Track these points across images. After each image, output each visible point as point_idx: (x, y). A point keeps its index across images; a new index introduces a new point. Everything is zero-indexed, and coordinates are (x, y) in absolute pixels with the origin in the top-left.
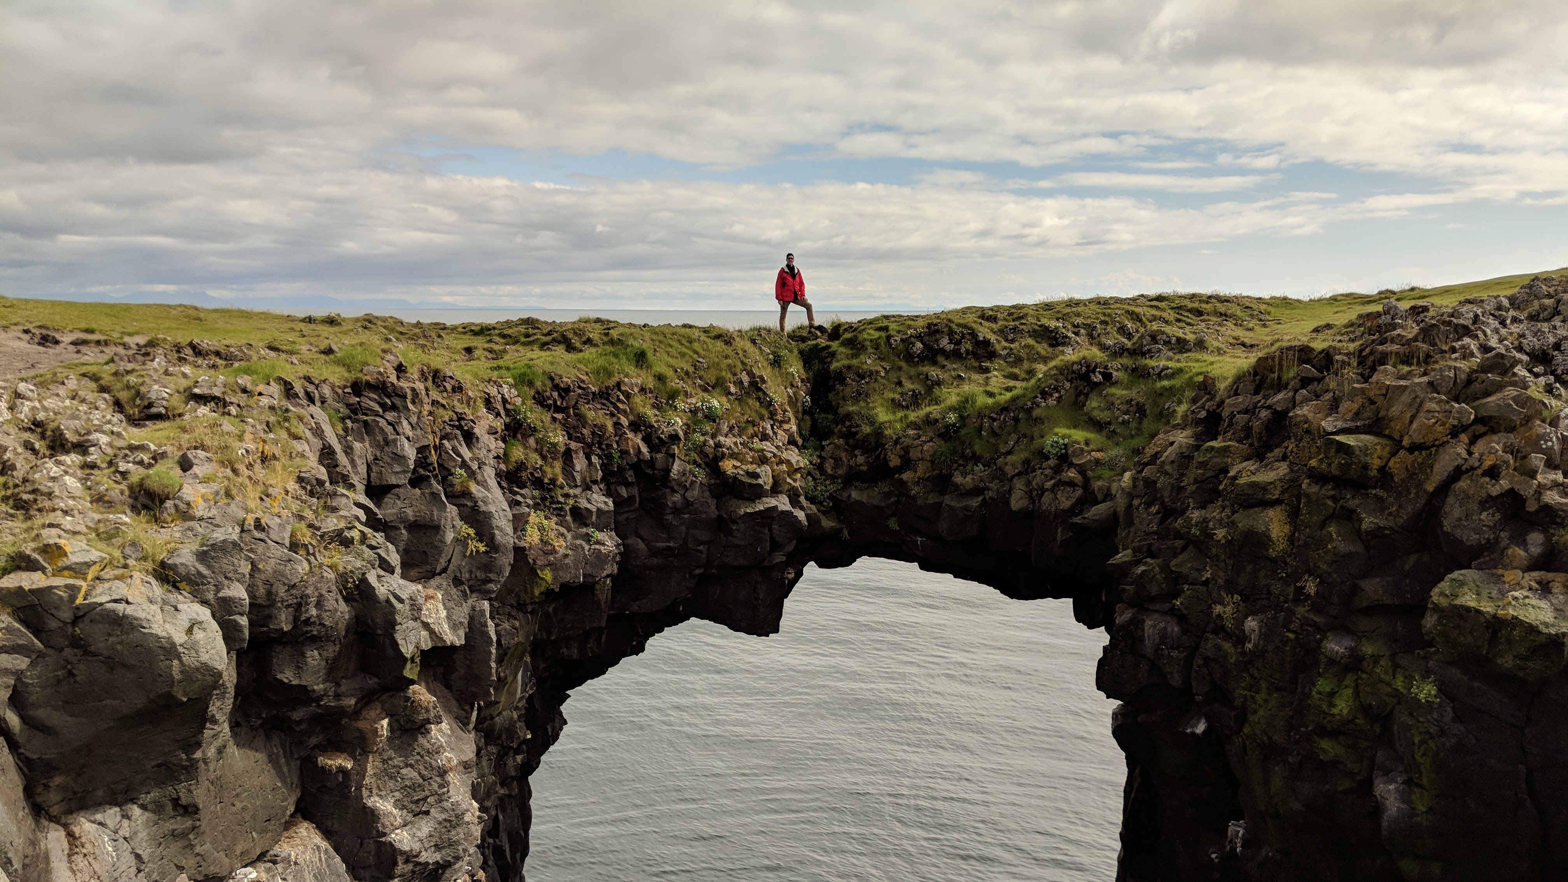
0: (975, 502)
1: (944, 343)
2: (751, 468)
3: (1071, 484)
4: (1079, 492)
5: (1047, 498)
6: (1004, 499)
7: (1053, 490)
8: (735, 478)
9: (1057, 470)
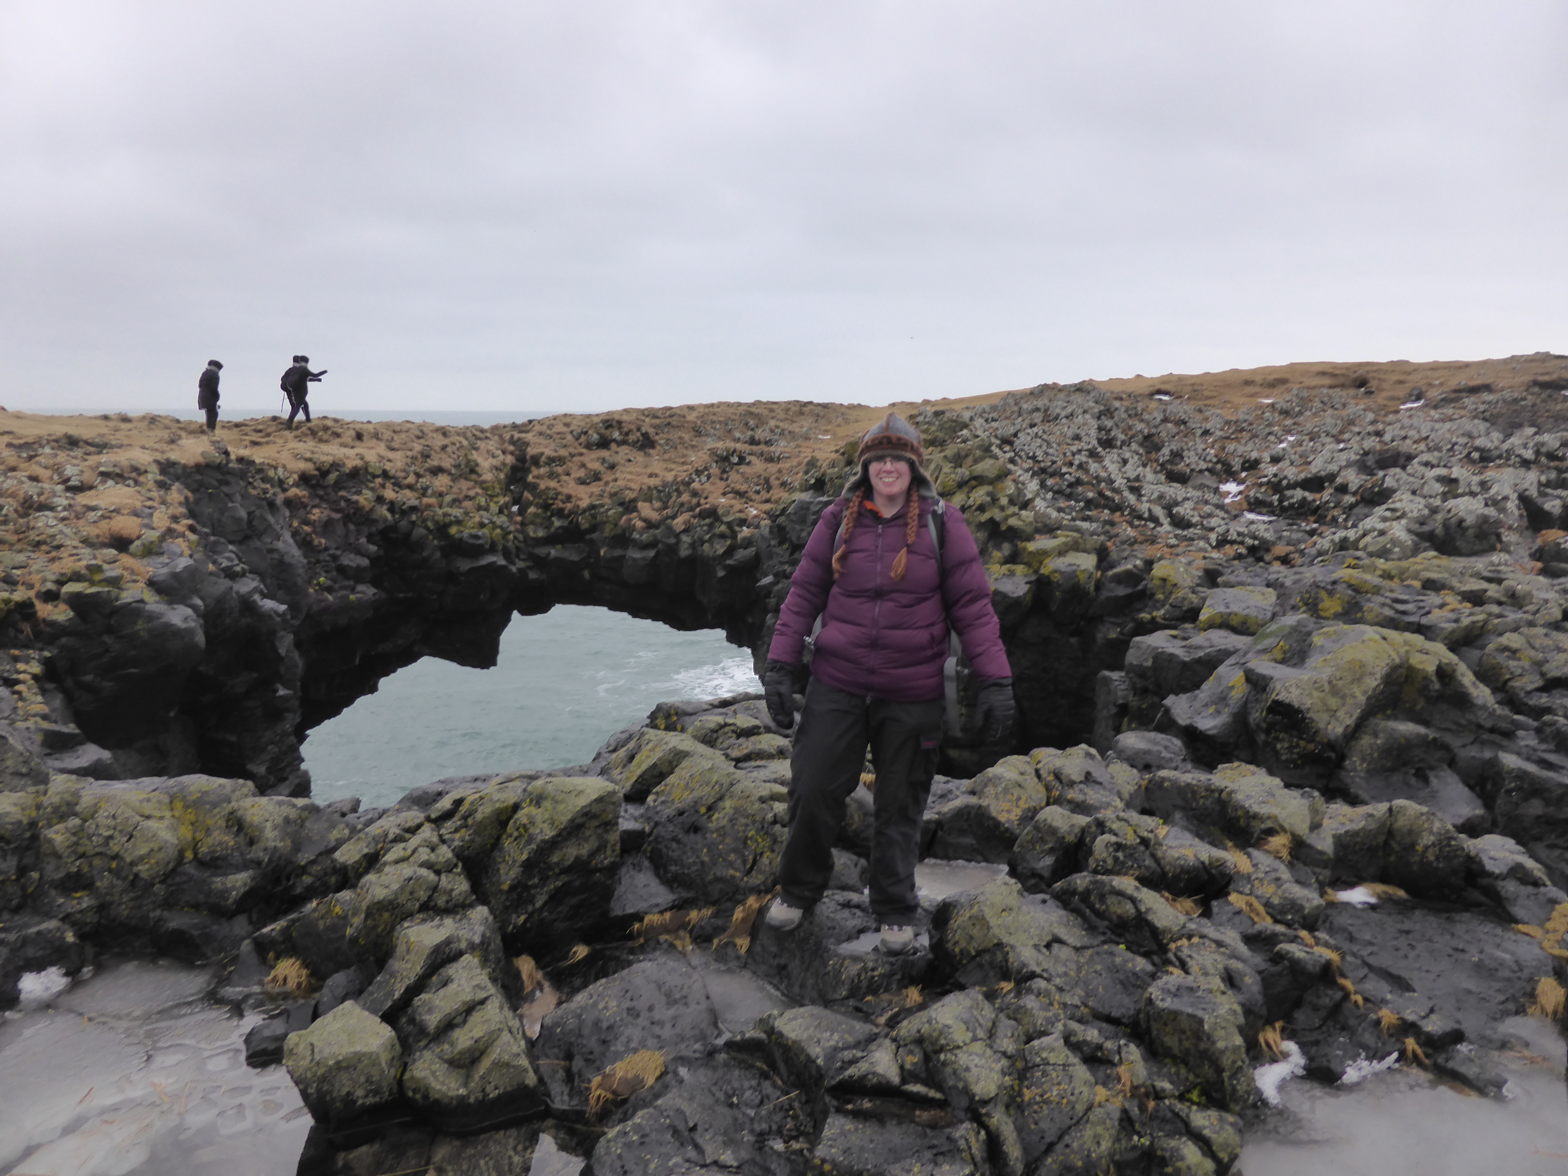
0: (651, 553)
1: (616, 435)
2: (474, 531)
3: (722, 536)
4: (729, 542)
5: (706, 546)
6: (673, 549)
7: (709, 540)
8: (461, 539)
9: (711, 526)
